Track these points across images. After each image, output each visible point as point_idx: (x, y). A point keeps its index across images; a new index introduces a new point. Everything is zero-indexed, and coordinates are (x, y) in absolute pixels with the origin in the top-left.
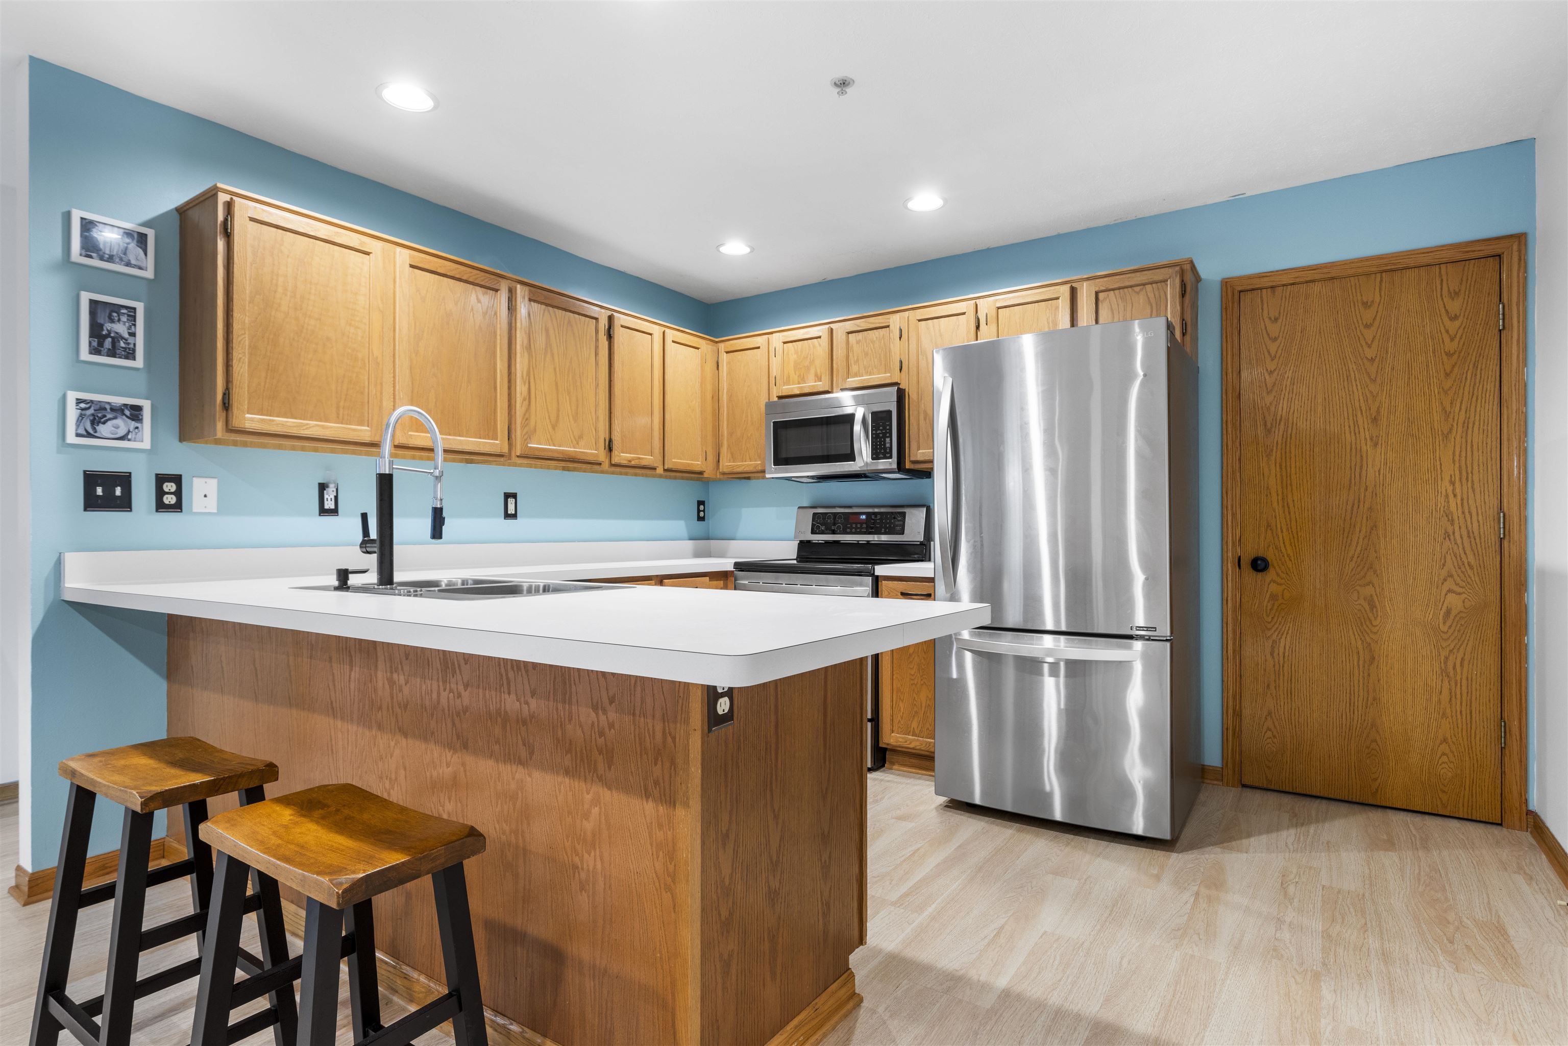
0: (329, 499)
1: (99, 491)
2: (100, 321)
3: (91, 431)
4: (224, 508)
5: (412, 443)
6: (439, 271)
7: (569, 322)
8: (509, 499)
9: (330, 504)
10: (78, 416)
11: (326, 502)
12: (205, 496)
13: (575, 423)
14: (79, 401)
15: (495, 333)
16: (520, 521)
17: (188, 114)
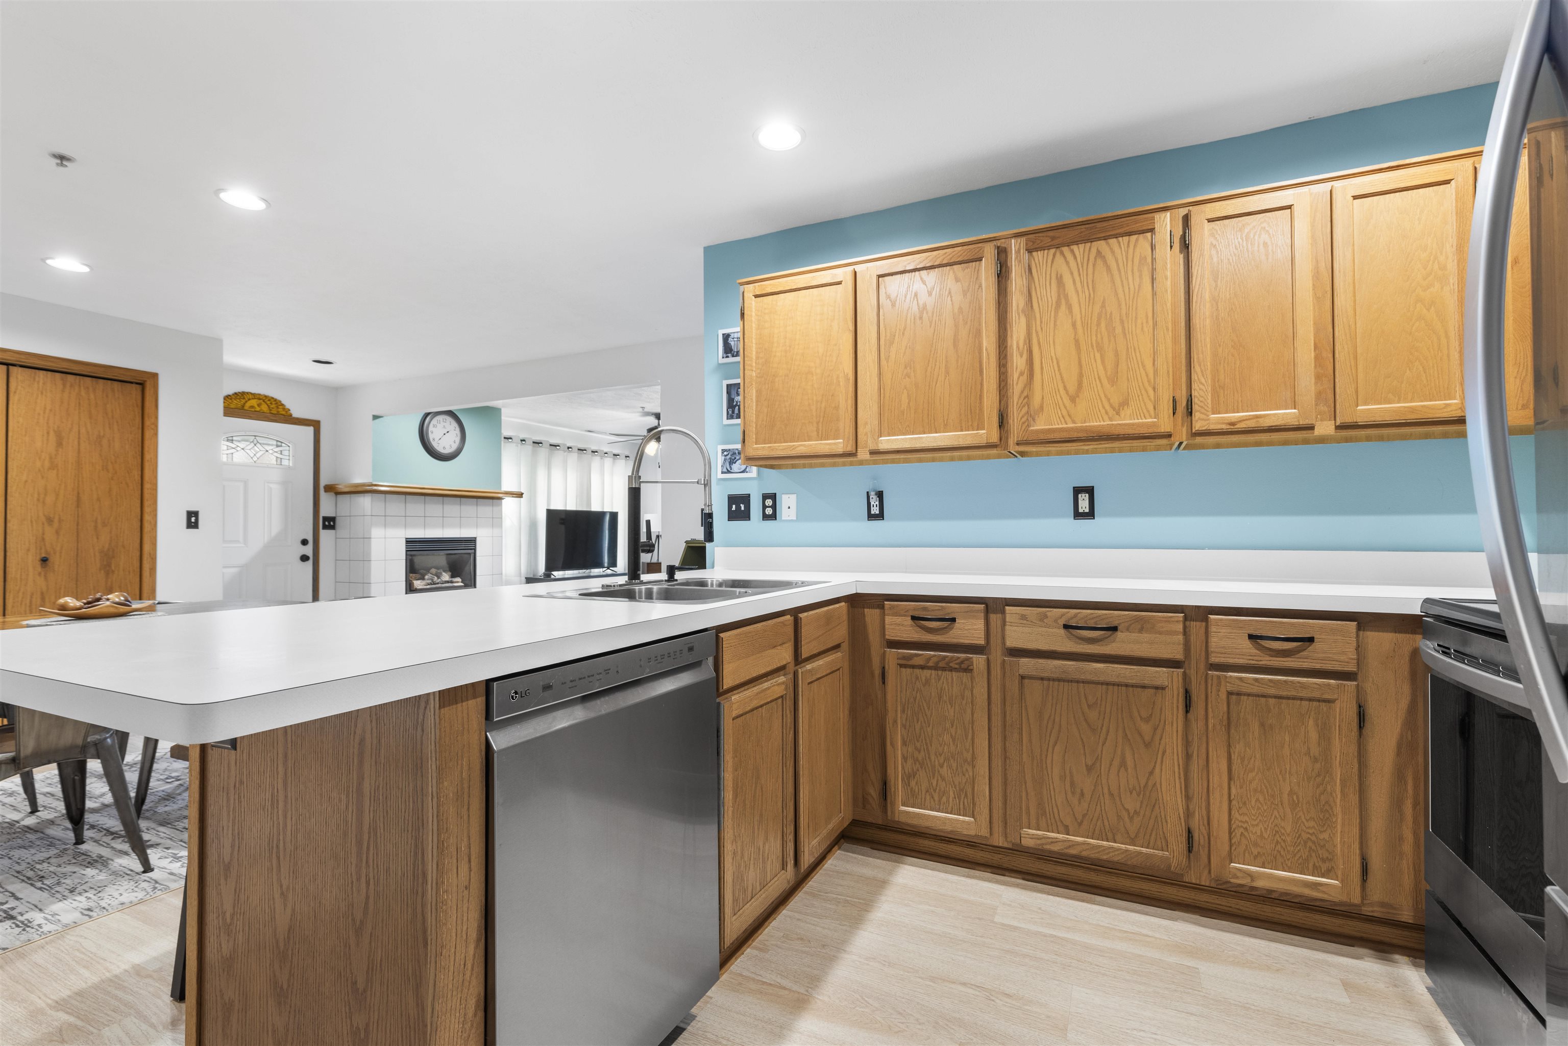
0: (875, 506)
1: (743, 507)
2: (733, 397)
3: (729, 469)
4: (801, 516)
5: (882, 447)
6: (908, 268)
7: (1099, 253)
8: (1080, 495)
9: (875, 510)
10: (723, 460)
11: (872, 508)
12: (789, 508)
13: (1113, 386)
14: (723, 451)
15: (980, 309)
16: (1098, 520)
17: (777, 232)
